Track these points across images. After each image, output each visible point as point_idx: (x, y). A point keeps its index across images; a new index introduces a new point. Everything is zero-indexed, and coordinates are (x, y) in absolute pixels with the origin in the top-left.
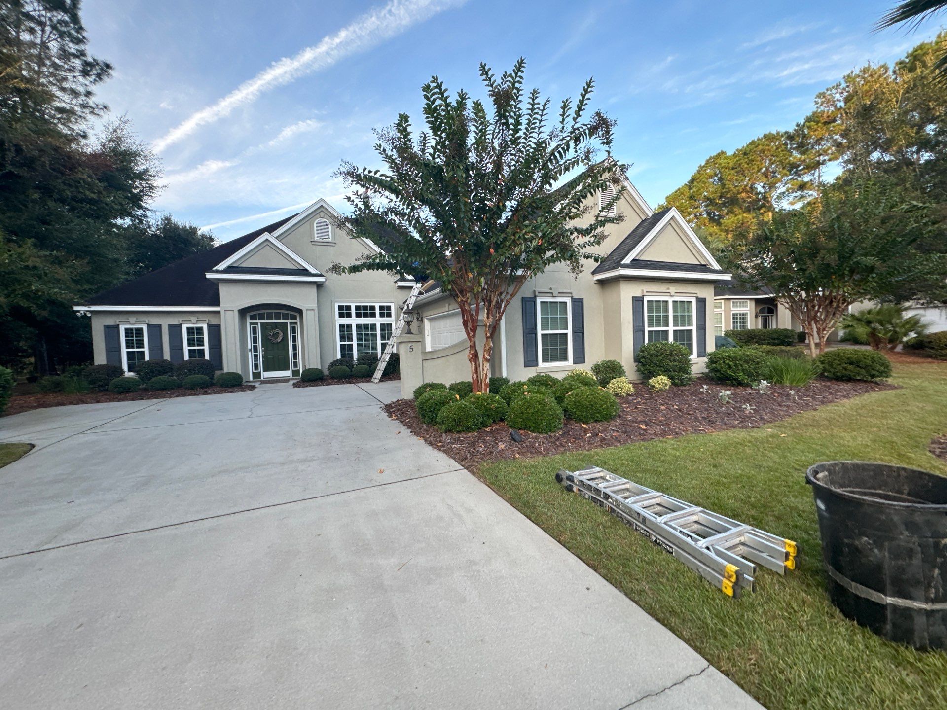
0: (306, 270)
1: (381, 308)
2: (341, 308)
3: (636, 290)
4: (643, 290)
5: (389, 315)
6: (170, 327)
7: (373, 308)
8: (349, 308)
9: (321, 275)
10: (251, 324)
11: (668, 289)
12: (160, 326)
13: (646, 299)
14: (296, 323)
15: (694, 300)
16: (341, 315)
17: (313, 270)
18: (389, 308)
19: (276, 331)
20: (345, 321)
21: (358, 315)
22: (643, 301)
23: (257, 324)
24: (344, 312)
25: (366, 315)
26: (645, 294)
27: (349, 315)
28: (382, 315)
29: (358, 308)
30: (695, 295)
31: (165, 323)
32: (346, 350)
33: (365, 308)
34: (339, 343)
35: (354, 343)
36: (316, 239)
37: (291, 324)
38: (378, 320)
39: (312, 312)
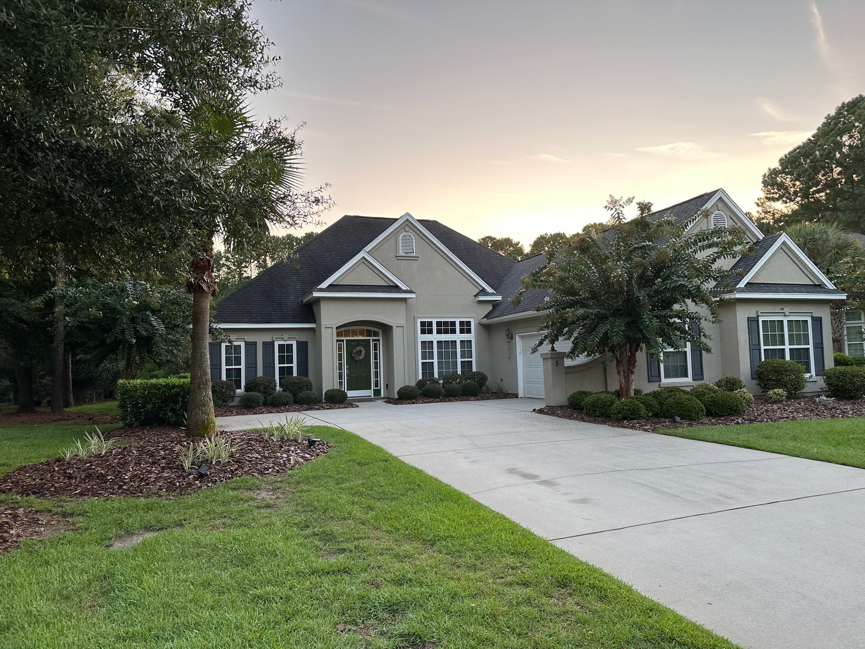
0: (397, 287)
1: (461, 323)
2: (423, 324)
3: (750, 311)
4: (757, 312)
5: (469, 331)
6: (264, 344)
7: (453, 324)
8: (430, 324)
9: (411, 292)
10: (338, 341)
11: (783, 309)
12: (255, 343)
13: (761, 319)
14: (378, 340)
15: (809, 319)
16: (423, 332)
17: (404, 287)
18: (469, 323)
19: (359, 348)
20: (427, 337)
21: (439, 332)
22: (758, 321)
23: (343, 341)
24: (426, 328)
25: (446, 332)
26: (760, 314)
27: (430, 332)
28: (462, 331)
29: (439, 324)
30: (811, 315)
31: (260, 340)
32: (427, 367)
33: (446, 323)
34: (420, 361)
35: (435, 361)
36: (401, 253)
37: (373, 340)
38: (458, 337)
39: (401, 328)
